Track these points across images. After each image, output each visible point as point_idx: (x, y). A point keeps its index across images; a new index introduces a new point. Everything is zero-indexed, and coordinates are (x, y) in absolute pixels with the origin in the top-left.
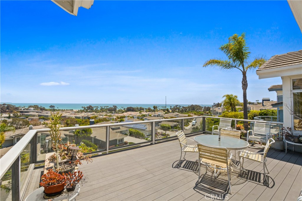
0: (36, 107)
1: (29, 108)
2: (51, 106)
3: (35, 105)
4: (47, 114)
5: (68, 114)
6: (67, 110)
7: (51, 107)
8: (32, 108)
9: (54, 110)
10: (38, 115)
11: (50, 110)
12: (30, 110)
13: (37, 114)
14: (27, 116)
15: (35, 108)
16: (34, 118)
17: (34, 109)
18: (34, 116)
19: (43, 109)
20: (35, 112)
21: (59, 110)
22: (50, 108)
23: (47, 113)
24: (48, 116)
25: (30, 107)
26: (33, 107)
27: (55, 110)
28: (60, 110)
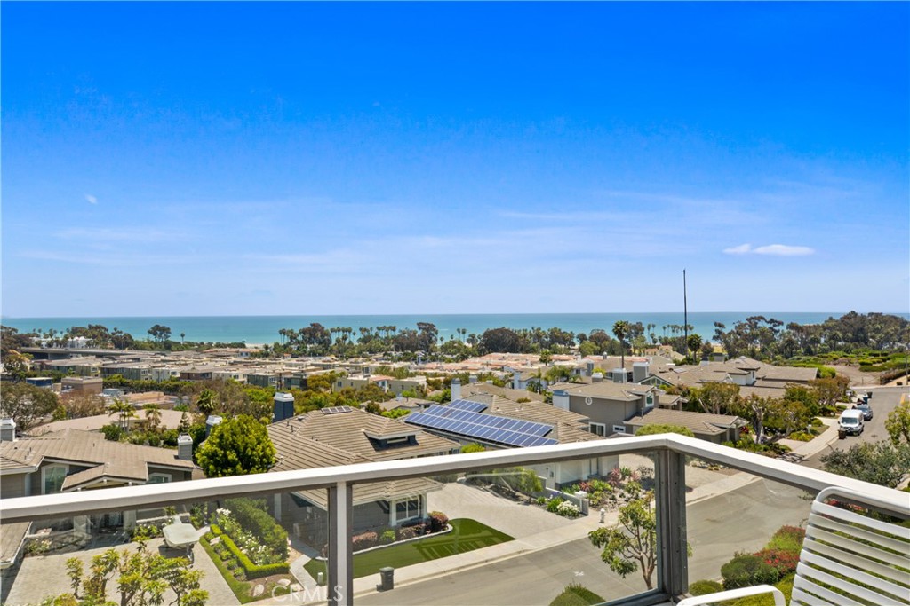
0: (96, 333)
1: (70, 340)
2: (158, 330)
3: (94, 325)
4: (136, 366)
5: (221, 362)
6: (218, 345)
7: (155, 334)
8: (82, 338)
9: (168, 346)
10: (102, 369)
11: (153, 346)
12: (72, 346)
13: (97, 363)
14: (59, 372)
15: (94, 337)
16: (85, 382)
17: (88, 344)
18: (84, 372)
19: (124, 343)
20: (92, 354)
21: (188, 346)
22: (152, 338)
23: (138, 360)
24: (138, 370)
25: (76, 332)
26: (84, 335)
27: (173, 347)
28: (192, 344)
